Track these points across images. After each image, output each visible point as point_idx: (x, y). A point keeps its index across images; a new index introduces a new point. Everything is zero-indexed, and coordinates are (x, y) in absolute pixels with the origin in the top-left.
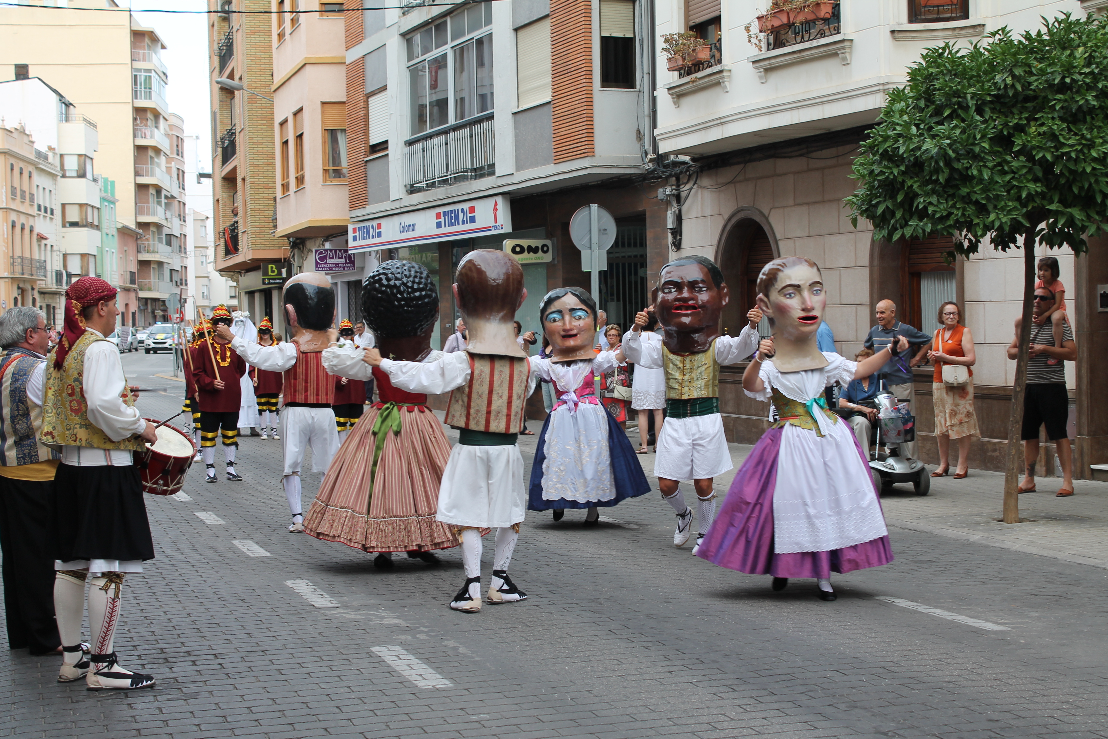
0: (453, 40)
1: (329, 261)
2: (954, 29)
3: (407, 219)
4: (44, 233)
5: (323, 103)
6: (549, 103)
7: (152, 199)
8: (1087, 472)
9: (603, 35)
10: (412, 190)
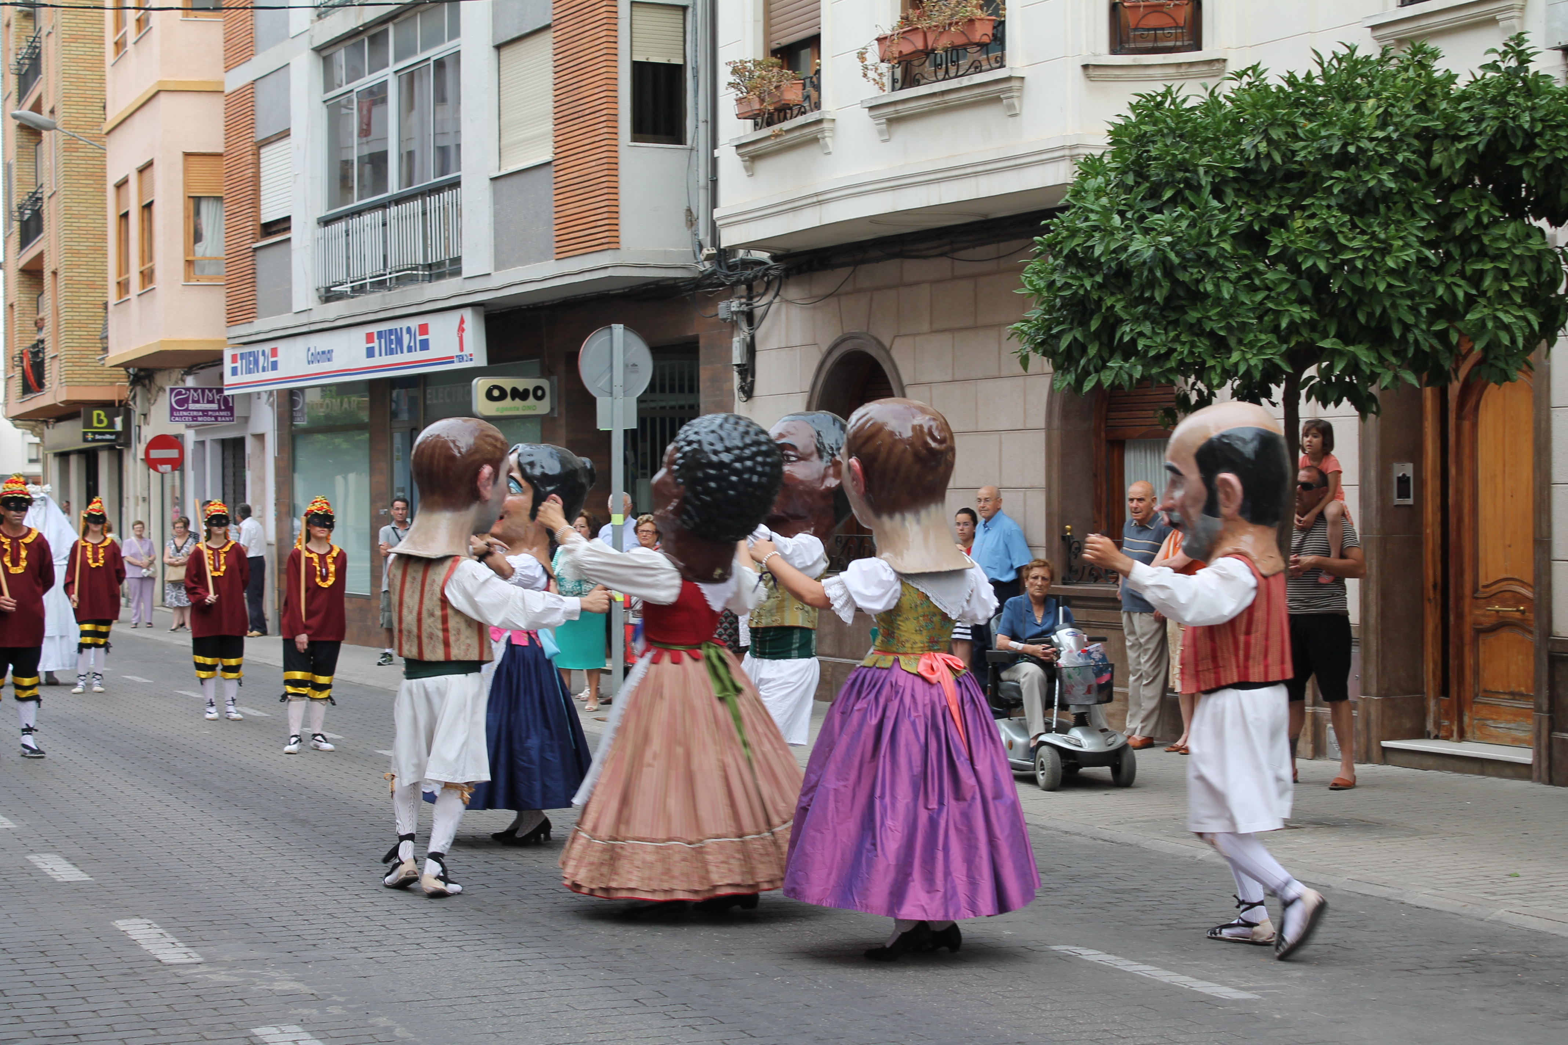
0: (397, 60)
1: (192, 406)
2: (1179, 65)
3: (320, 342)
5: (187, 155)
6: (549, 163)
8: (1375, 752)
9: (635, 59)
10: (328, 296)
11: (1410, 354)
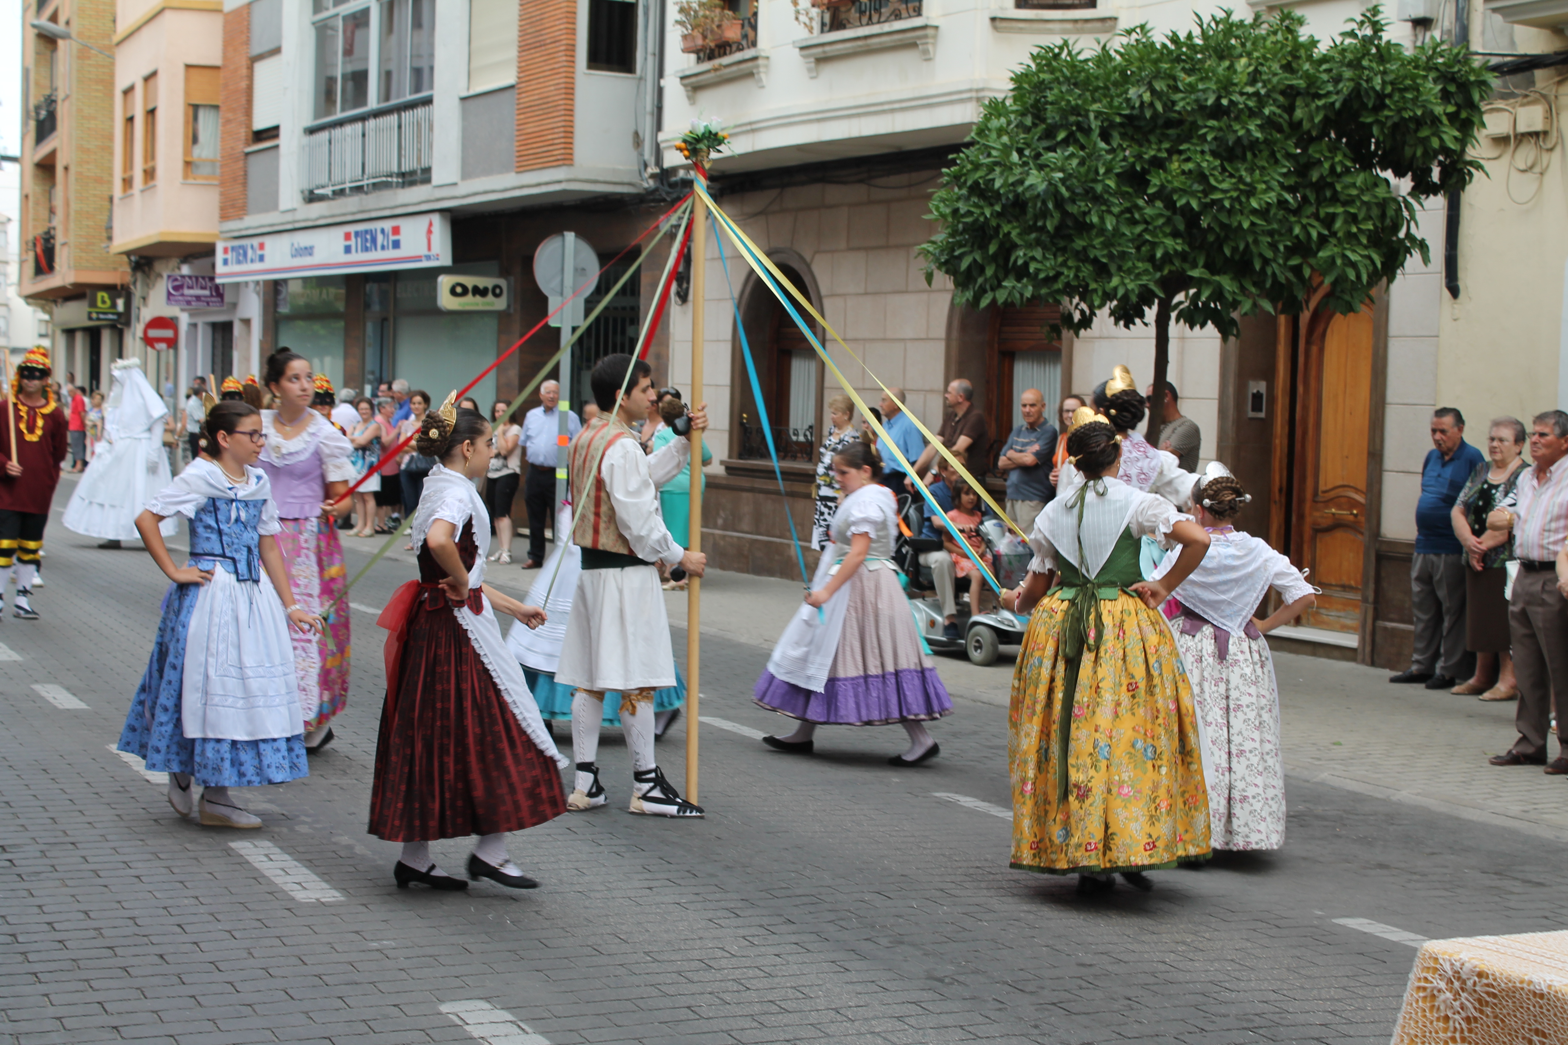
1: (187, 292)
2: (1076, 21)
3: (303, 239)
5: (188, 67)
6: (512, 87)
10: (311, 198)
11: (1268, 284)
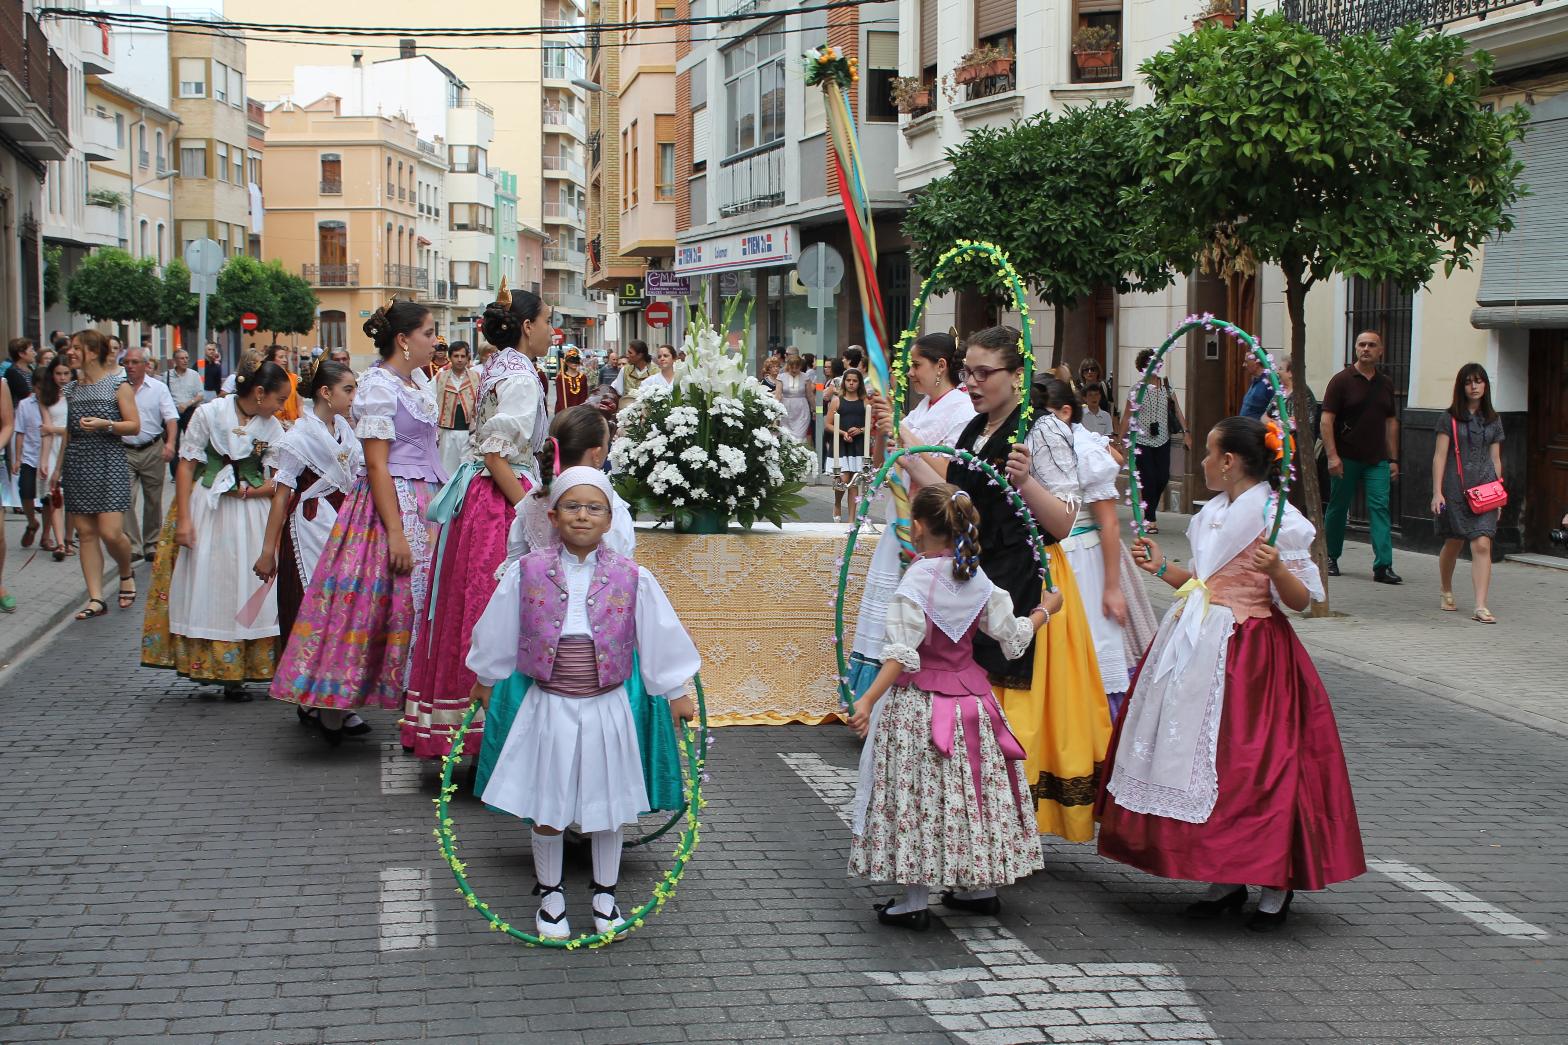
0: (759, 61)
1: (662, 284)
2: (1109, 90)
3: (721, 244)
4: (427, 238)
5: (657, 116)
6: (824, 134)
7: (562, 197)
8: (1190, 507)
9: (871, 67)
10: (725, 215)
11: (1090, 276)
